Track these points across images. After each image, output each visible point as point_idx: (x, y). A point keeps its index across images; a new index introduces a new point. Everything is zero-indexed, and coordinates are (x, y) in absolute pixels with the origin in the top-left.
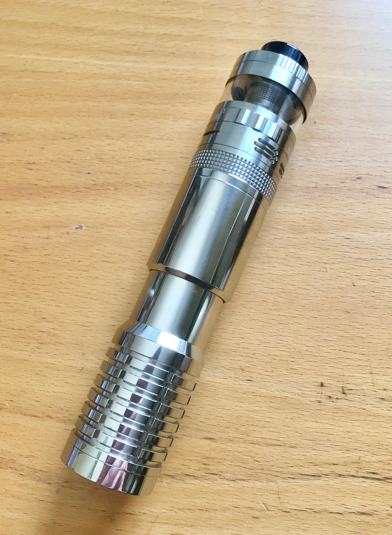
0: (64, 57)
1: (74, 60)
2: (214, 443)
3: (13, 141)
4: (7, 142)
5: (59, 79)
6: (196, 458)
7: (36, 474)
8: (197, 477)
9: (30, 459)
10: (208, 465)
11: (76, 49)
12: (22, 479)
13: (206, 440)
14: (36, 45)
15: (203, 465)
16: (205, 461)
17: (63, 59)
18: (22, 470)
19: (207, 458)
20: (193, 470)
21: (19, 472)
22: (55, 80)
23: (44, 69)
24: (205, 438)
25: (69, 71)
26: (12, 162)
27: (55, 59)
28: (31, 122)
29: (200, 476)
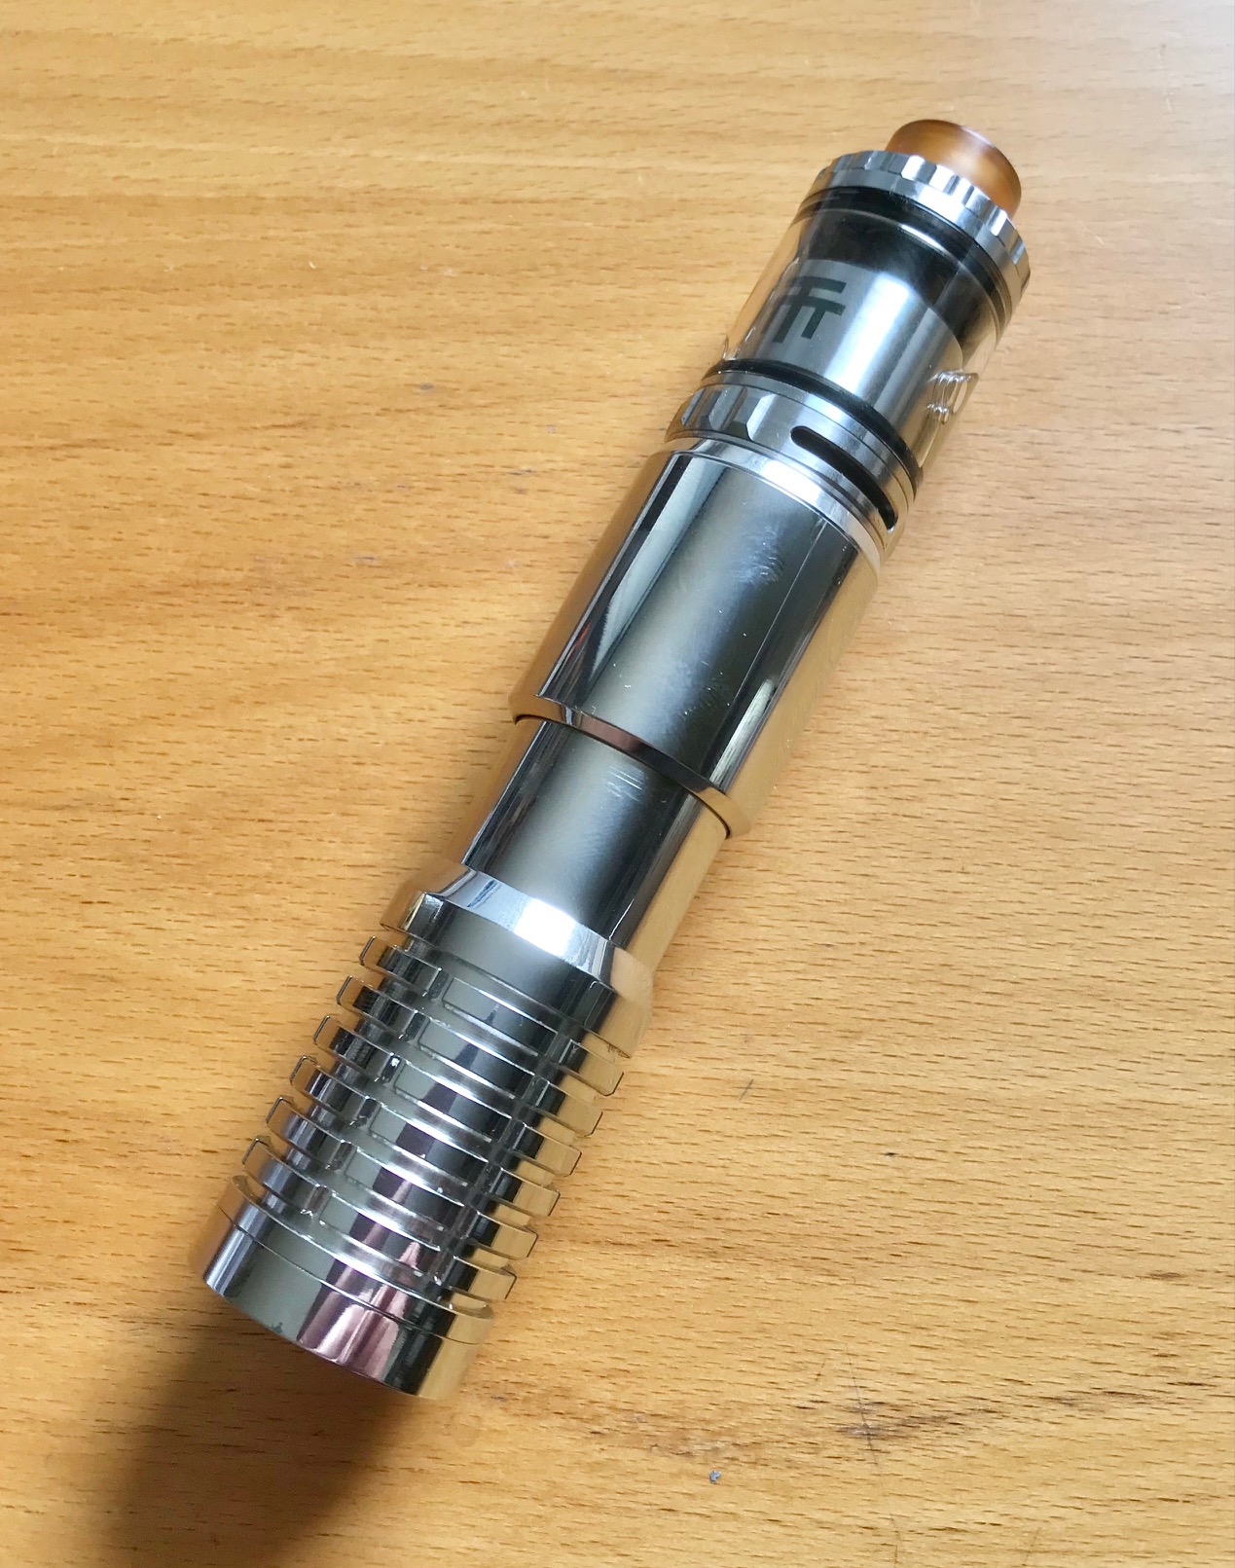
0: (585, 155)
1: (615, 163)
2: (1182, 1289)
3: (457, 408)
4: (440, 411)
5: (578, 220)
6: (1134, 1339)
7: (642, 1427)
8: (1144, 1397)
9: (614, 1380)
10: (1173, 1358)
11: (618, 133)
12: (598, 1447)
13: (1156, 1282)
14: (499, 124)
15: (1156, 1359)
16: (1164, 1347)
17: (581, 162)
18: (597, 1418)
19: (1168, 1336)
20: (1128, 1377)
21: (587, 1425)
22: (566, 224)
23: (527, 193)
24: (1154, 1276)
25: (605, 194)
26: (462, 471)
27: (560, 162)
28: (505, 350)
29: (1152, 1394)
